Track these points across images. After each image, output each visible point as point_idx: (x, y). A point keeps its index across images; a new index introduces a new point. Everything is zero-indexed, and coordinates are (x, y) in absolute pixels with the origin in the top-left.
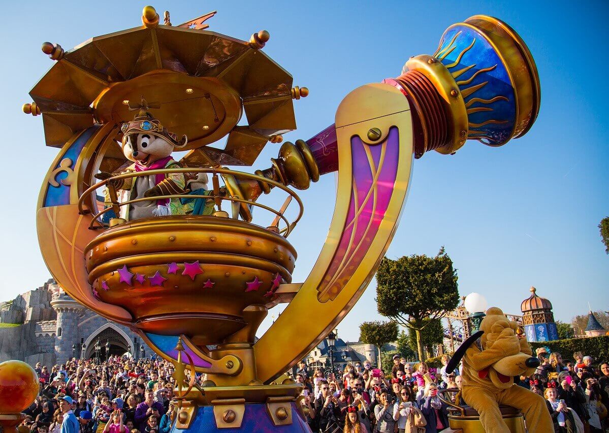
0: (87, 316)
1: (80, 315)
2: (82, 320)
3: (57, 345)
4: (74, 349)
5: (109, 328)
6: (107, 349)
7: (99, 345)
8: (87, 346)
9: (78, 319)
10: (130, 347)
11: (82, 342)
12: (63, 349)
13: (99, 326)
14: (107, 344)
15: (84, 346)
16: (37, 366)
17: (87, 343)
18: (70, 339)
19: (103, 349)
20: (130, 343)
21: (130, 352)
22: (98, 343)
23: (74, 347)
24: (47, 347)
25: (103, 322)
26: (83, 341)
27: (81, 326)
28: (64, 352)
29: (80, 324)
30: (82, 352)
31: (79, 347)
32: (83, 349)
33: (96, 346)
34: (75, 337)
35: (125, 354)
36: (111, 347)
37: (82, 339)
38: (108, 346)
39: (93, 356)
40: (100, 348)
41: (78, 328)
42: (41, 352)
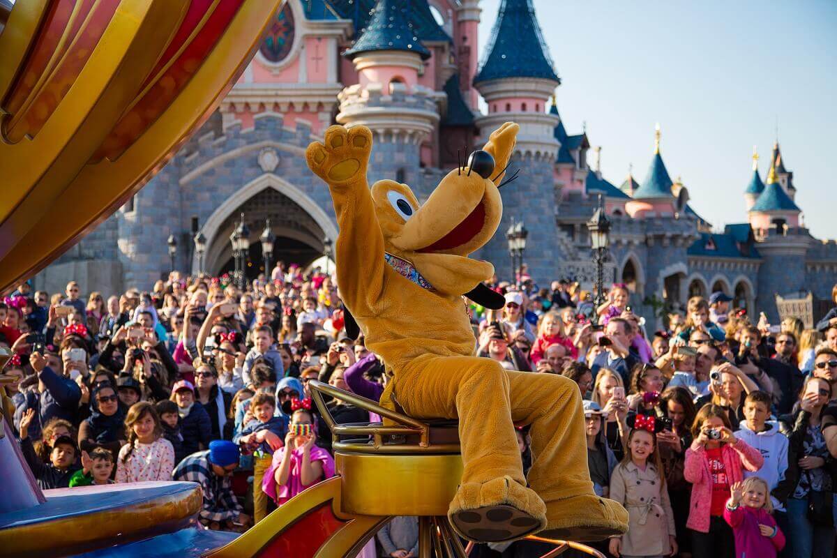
0: (206, 156)
1: (184, 151)
2: (192, 166)
3: (124, 237)
4: (173, 249)
5: (269, 190)
6: (267, 248)
7: (244, 235)
8: (208, 242)
9: (178, 163)
10: (330, 243)
11: (195, 228)
12: (143, 249)
13: (239, 184)
14: (266, 234)
15: (202, 240)
16: (69, 294)
17: (209, 229)
18: (159, 221)
19: (256, 248)
20: (331, 231)
21: (330, 257)
22: (240, 230)
23: (174, 243)
24: (97, 243)
25: (250, 172)
26: (196, 225)
27: (188, 184)
28: (145, 257)
29: (185, 180)
30: (197, 257)
31: (186, 243)
32: (198, 247)
33: (236, 239)
34: (173, 213)
35: (316, 264)
36: (278, 242)
37: (195, 221)
38: (269, 240)
39: (228, 268)
40: (244, 244)
41: (181, 190)
42: (81, 257)
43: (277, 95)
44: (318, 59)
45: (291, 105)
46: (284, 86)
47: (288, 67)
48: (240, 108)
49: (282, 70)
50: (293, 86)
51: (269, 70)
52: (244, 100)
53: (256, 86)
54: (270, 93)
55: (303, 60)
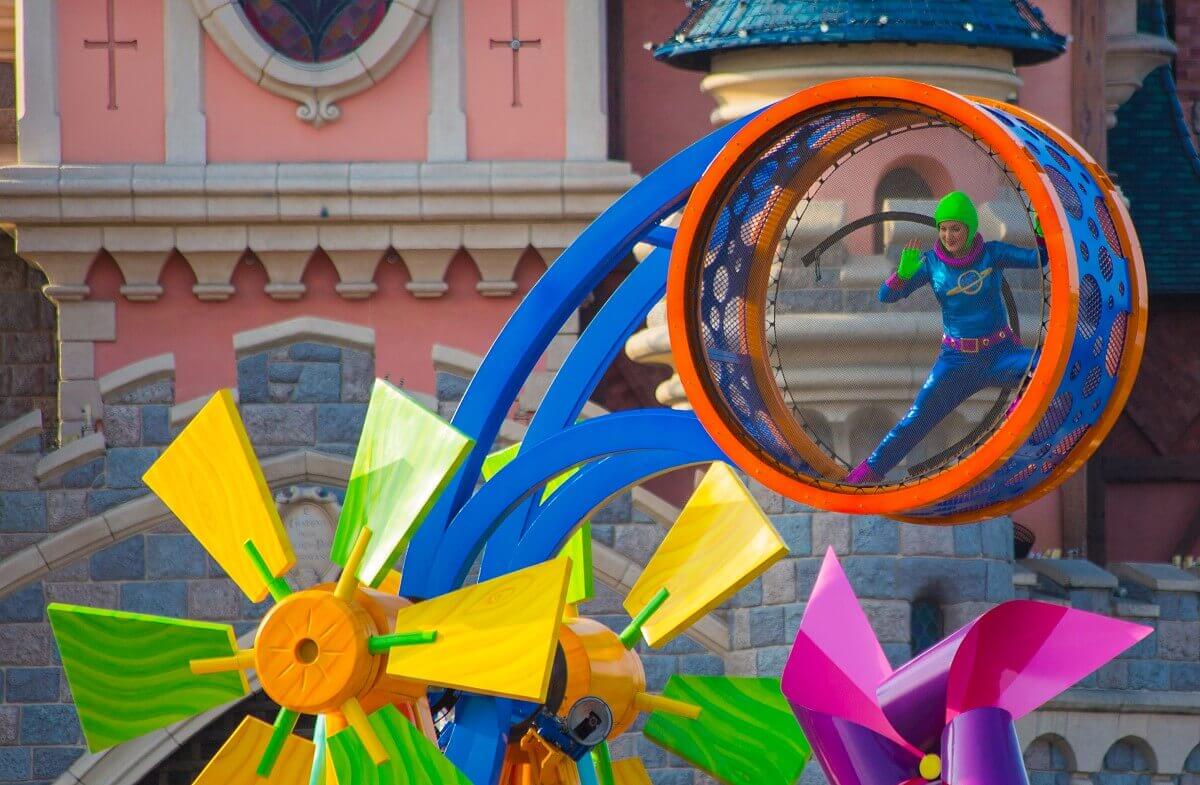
43: (325, 220)
44: (517, 45)
45: (392, 261)
46: (361, 177)
47: (376, 82)
48: (141, 281)
49: (345, 97)
50: (402, 176)
51: (288, 97)
52: (163, 242)
53: (222, 177)
54: (290, 209)
55: (445, 47)
